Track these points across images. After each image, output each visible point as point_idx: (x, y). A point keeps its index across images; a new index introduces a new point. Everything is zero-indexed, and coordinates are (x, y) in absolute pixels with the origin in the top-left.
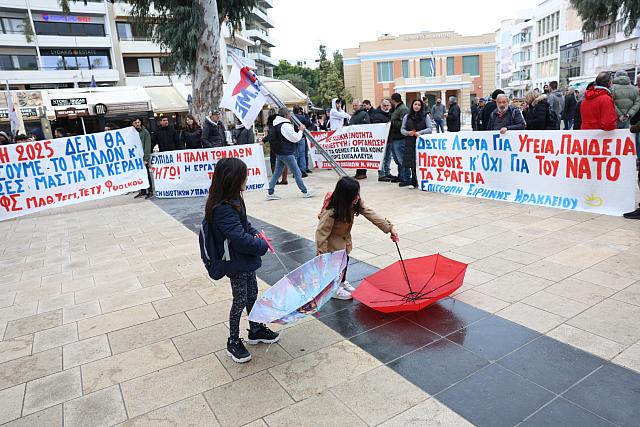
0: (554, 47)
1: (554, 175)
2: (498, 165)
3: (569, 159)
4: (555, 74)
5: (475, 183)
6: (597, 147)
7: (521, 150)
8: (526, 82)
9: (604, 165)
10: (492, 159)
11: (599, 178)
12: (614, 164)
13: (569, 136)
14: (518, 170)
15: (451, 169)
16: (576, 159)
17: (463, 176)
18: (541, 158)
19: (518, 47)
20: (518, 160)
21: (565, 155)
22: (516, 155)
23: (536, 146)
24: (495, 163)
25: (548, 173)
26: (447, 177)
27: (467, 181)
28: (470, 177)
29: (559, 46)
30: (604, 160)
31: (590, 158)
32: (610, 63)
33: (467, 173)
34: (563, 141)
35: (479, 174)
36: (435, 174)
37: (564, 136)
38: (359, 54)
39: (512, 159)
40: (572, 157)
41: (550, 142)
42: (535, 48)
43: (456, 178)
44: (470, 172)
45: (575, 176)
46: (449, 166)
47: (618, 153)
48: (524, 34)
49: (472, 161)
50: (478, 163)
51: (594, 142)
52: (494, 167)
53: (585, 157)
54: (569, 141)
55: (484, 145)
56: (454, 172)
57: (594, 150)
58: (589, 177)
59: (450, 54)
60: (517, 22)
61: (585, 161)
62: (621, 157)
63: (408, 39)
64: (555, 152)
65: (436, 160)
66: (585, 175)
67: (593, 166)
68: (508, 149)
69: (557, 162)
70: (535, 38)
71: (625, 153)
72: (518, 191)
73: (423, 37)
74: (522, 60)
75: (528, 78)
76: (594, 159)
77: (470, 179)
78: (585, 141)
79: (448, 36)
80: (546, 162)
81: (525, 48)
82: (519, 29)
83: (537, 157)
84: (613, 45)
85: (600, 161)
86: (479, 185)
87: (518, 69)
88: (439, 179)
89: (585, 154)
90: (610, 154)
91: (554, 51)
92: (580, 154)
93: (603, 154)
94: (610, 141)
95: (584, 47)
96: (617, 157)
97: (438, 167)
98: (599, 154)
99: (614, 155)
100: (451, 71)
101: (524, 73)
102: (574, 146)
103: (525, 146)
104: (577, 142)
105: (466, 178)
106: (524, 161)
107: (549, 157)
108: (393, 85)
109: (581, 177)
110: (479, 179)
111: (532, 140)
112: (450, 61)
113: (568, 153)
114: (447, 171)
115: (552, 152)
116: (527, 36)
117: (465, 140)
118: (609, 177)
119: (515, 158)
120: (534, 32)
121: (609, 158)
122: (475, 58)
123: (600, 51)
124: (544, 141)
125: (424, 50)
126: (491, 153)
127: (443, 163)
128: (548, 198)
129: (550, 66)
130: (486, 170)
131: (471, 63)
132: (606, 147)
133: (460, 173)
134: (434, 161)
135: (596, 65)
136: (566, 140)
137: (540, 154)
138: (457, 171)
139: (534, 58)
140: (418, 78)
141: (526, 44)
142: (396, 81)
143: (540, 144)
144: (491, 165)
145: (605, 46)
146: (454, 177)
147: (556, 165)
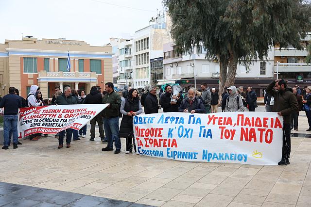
0: (147, 60)
1: (232, 139)
2: (189, 134)
3: (242, 129)
4: (148, 77)
5: (170, 147)
6: (260, 122)
7: (208, 123)
8: (129, 81)
9: (264, 133)
10: (186, 129)
11: (261, 141)
12: (269, 133)
13: (242, 116)
14: (204, 136)
15: (153, 138)
16: (247, 129)
17: (162, 142)
18: (223, 128)
19: (123, 57)
20: (205, 130)
21: (240, 126)
22: (204, 127)
23: (220, 121)
24: (187, 132)
25: (227, 138)
26: (151, 143)
27: (165, 146)
28: (167, 142)
29: (150, 59)
30: (264, 130)
31: (256, 128)
32: (180, 73)
33: (165, 140)
34: (238, 119)
35: (174, 140)
36: (144, 142)
37: (239, 115)
38: (7, 49)
39: (201, 129)
40: (245, 127)
41: (230, 119)
42: (134, 58)
43: (157, 144)
44: (168, 139)
45: (246, 140)
46: (152, 136)
47: (272, 126)
48: (127, 49)
49: (170, 131)
50: (175, 133)
51: (258, 119)
52: (186, 135)
53: (253, 127)
54: (243, 118)
55: (182, 120)
56: (155, 140)
57: (258, 124)
58: (255, 140)
59: (82, 57)
60: (122, 40)
61: (253, 131)
62: (273, 129)
63: (49, 42)
64: (233, 124)
65: (144, 131)
66: (253, 139)
67: (258, 133)
68: (198, 123)
69: (234, 131)
70: (134, 52)
71: (275, 127)
72: (204, 151)
73: (61, 42)
74: (126, 65)
75: (130, 78)
76: (259, 129)
77: (167, 144)
78: (253, 119)
79: (80, 44)
80: (226, 130)
81: (128, 58)
82: (123, 45)
83: (220, 127)
84: (181, 62)
85: (262, 131)
86: (174, 149)
87: (123, 72)
88: (146, 146)
89: (253, 126)
90: (267, 127)
91: (147, 61)
92: (250, 126)
93: (264, 126)
94: (267, 119)
95: (165, 61)
96: (271, 129)
97: (145, 137)
98: (261, 126)
99: (269, 128)
100: (82, 69)
101: (128, 75)
102: (246, 121)
103: (212, 121)
104: (247, 119)
105: (165, 143)
106: (210, 130)
107: (229, 127)
108: (37, 76)
109: (250, 140)
110: (174, 143)
111: (217, 118)
112: (81, 62)
113: (242, 125)
114: (151, 139)
115: (231, 124)
116: (129, 50)
117: (169, 117)
118: (267, 141)
119: (203, 129)
120: (133, 48)
121: (267, 129)
122: (98, 62)
123: (174, 65)
124: (225, 118)
125: (63, 52)
126: (186, 125)
127: (148, 134)
128: (226, 155)
129: (145, 71)
130: (180, 137)
131: (96, 65)
132: (265, 123)
133: (160, 140)
134: (142, 133)
135: (172, 74)
136: (240, 117)
137: (223, 126)
138: (158, 139)
139: (133, 65)
140: (57, 72)
141: (128, 56)
142: (39, 73)
143: (223, 120)
144: (185, 133)
145: (176, 62)
146: (156, 144)
147: (233, 132)
